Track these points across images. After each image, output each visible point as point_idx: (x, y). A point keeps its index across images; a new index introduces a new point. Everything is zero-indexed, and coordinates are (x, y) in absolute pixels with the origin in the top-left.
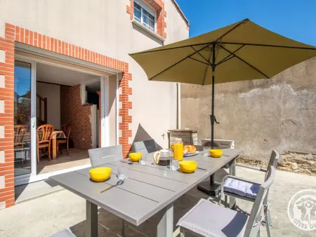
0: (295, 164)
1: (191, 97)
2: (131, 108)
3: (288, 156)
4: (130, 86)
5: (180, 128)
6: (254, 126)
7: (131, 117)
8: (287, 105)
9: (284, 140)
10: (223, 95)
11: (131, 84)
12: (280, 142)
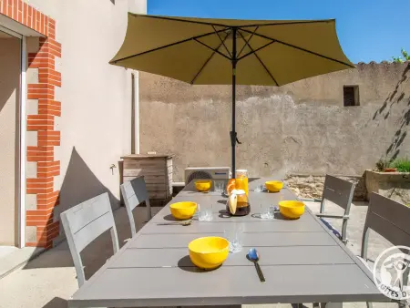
0: (297, 190)
1: (160, 99)
2: (59, 114)
3: (291, 180)
4: (57, 69)
5: (138, 151)
6: (253, 145)
7: (58, 133)
8: (288, 120)
9: (286, 162)
10: (212, 101)
11: (59, 64)
12: (281, 165)
